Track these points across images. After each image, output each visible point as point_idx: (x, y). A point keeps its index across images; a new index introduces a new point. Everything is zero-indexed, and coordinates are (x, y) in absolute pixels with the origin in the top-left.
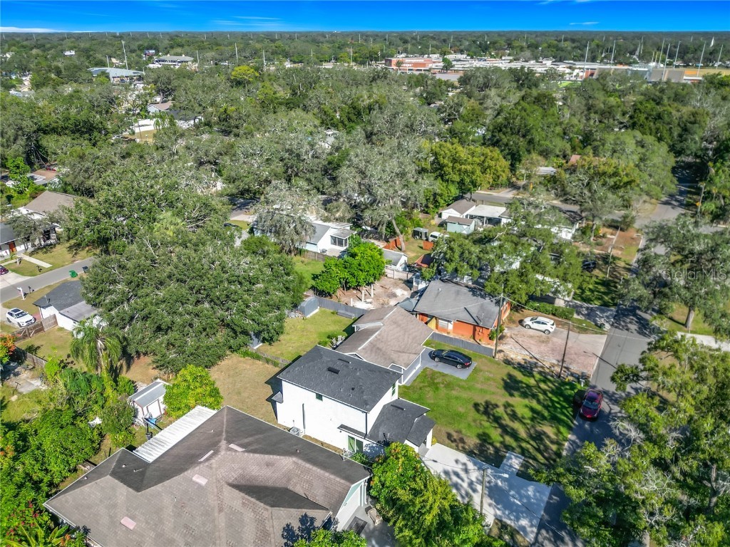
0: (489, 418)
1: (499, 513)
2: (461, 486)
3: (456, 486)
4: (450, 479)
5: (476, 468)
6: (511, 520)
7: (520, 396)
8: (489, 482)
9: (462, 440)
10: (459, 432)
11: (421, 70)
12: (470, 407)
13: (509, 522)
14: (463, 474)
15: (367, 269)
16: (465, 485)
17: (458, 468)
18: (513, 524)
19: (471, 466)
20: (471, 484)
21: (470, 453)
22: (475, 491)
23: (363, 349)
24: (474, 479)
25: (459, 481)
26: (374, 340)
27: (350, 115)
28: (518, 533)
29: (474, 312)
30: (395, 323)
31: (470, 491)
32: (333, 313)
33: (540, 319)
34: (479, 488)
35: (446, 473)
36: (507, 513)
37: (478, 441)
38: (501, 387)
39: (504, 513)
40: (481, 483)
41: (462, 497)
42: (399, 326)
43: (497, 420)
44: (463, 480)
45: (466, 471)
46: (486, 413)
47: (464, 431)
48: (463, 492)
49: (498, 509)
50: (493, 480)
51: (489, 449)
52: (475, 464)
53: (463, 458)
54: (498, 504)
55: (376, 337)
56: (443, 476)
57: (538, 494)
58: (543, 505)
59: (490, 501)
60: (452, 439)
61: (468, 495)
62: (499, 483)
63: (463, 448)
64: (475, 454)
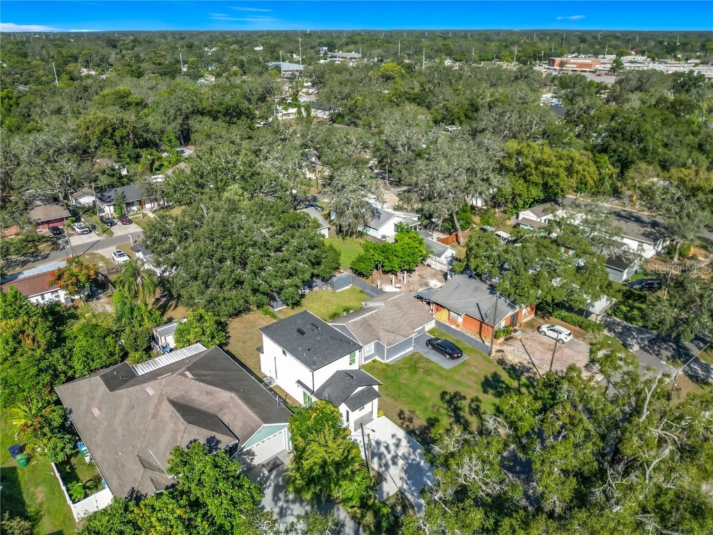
0: (450, 407)
1: (405, 486)
2: (385, 456)
3: (380, 456)
4: (378, 448)
5: (408, 445)
6: (413, 495)
7: (494, 395)
8: (413, 460)
9: (410, 420)
10: (413, 412)
11: (586, 71)
12: (438, 393)
13: (409, 497)
14: (392, 448)
15: (401, 255)
16: (389, 457)
17: (391, 442)
18: (412, 500)
19: (404, 443)
20: (395, 457)
21: (410, 433)
22: (395, 463)
23: (354, 322)
24: (400, 454)
25: (386, 452)
26: (368, 317)
27: (467, 112)
28: (413, 507)
29: (484, 308)
30: (397, 305)
31: (390, 462)
32: (361, 292)
33: (557, 327)
34: (401, 462)
35: (378, 443)
36: (413, 489)
37: (425, 424)
38: (479, 382)
39: (410, 489)
40: (405, 458)
41: (380, 466)
42: (400, 309)
43: (456, 410)
44: (389, 452)
45: (397, 445)
46: (450, 402)
47: (417, 412)
48: (384, 461)
49: (407, 484)
50: (418, 459)
52: (409, 442)
53: (401, 434)
54: (409, 479)
55: (371, 314)
56: (374, 444)
59: (403, 475)
60: (402, 417)
61: (387, 466)
62: (422, 464)
63: (407, 426)
64: (415, 434)
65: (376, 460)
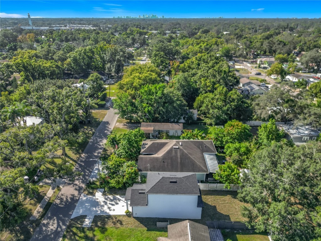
1: (94, 198)
2: (110, 201)
4: (115, 202)
5: (105, 211)
8: (99, 208)
9: (114, 223)
10: (117, 228)
13: (90, 196)
14: (110, 206)
16: (108, 202)
17: (113, 207)
19: (108, 211)
20: (106, 203)
21: (109, 217)
22: (104, 202)
24: (105, 206)
31: (106, 201)
34: (102, 204)
35: (117, 204)
37: (106, 226)
39: (92, 198)
40: (103, 206)
41: (108, 198)
44: (110, 204)
45: (109, 208)
47: (115, 229)
50: (97, 209)
51: (100, 224)
52: (106, 212)
53: (112, 213)
56: (118, 202)
57: (78, 211)
58: (76, 207)
59: (98, 200)
60: (119, 222)
61: (106, 199)
62: (94, 209)
63: (113, 219)
64: (107, 218)
65: (112, 198)
